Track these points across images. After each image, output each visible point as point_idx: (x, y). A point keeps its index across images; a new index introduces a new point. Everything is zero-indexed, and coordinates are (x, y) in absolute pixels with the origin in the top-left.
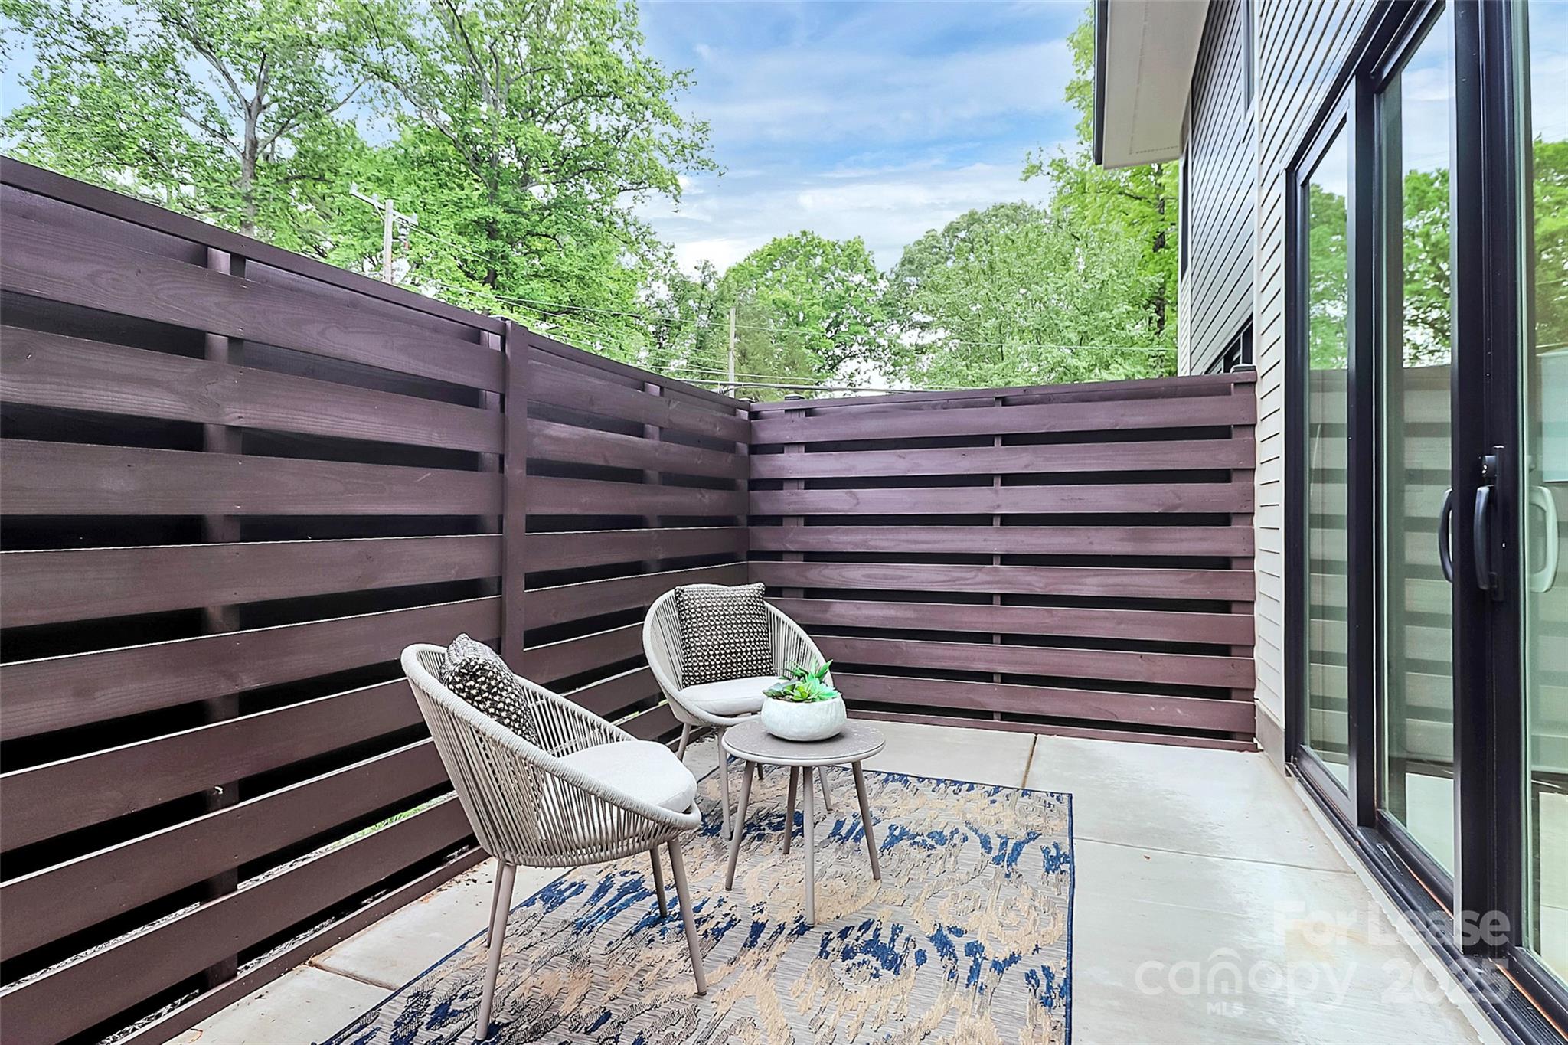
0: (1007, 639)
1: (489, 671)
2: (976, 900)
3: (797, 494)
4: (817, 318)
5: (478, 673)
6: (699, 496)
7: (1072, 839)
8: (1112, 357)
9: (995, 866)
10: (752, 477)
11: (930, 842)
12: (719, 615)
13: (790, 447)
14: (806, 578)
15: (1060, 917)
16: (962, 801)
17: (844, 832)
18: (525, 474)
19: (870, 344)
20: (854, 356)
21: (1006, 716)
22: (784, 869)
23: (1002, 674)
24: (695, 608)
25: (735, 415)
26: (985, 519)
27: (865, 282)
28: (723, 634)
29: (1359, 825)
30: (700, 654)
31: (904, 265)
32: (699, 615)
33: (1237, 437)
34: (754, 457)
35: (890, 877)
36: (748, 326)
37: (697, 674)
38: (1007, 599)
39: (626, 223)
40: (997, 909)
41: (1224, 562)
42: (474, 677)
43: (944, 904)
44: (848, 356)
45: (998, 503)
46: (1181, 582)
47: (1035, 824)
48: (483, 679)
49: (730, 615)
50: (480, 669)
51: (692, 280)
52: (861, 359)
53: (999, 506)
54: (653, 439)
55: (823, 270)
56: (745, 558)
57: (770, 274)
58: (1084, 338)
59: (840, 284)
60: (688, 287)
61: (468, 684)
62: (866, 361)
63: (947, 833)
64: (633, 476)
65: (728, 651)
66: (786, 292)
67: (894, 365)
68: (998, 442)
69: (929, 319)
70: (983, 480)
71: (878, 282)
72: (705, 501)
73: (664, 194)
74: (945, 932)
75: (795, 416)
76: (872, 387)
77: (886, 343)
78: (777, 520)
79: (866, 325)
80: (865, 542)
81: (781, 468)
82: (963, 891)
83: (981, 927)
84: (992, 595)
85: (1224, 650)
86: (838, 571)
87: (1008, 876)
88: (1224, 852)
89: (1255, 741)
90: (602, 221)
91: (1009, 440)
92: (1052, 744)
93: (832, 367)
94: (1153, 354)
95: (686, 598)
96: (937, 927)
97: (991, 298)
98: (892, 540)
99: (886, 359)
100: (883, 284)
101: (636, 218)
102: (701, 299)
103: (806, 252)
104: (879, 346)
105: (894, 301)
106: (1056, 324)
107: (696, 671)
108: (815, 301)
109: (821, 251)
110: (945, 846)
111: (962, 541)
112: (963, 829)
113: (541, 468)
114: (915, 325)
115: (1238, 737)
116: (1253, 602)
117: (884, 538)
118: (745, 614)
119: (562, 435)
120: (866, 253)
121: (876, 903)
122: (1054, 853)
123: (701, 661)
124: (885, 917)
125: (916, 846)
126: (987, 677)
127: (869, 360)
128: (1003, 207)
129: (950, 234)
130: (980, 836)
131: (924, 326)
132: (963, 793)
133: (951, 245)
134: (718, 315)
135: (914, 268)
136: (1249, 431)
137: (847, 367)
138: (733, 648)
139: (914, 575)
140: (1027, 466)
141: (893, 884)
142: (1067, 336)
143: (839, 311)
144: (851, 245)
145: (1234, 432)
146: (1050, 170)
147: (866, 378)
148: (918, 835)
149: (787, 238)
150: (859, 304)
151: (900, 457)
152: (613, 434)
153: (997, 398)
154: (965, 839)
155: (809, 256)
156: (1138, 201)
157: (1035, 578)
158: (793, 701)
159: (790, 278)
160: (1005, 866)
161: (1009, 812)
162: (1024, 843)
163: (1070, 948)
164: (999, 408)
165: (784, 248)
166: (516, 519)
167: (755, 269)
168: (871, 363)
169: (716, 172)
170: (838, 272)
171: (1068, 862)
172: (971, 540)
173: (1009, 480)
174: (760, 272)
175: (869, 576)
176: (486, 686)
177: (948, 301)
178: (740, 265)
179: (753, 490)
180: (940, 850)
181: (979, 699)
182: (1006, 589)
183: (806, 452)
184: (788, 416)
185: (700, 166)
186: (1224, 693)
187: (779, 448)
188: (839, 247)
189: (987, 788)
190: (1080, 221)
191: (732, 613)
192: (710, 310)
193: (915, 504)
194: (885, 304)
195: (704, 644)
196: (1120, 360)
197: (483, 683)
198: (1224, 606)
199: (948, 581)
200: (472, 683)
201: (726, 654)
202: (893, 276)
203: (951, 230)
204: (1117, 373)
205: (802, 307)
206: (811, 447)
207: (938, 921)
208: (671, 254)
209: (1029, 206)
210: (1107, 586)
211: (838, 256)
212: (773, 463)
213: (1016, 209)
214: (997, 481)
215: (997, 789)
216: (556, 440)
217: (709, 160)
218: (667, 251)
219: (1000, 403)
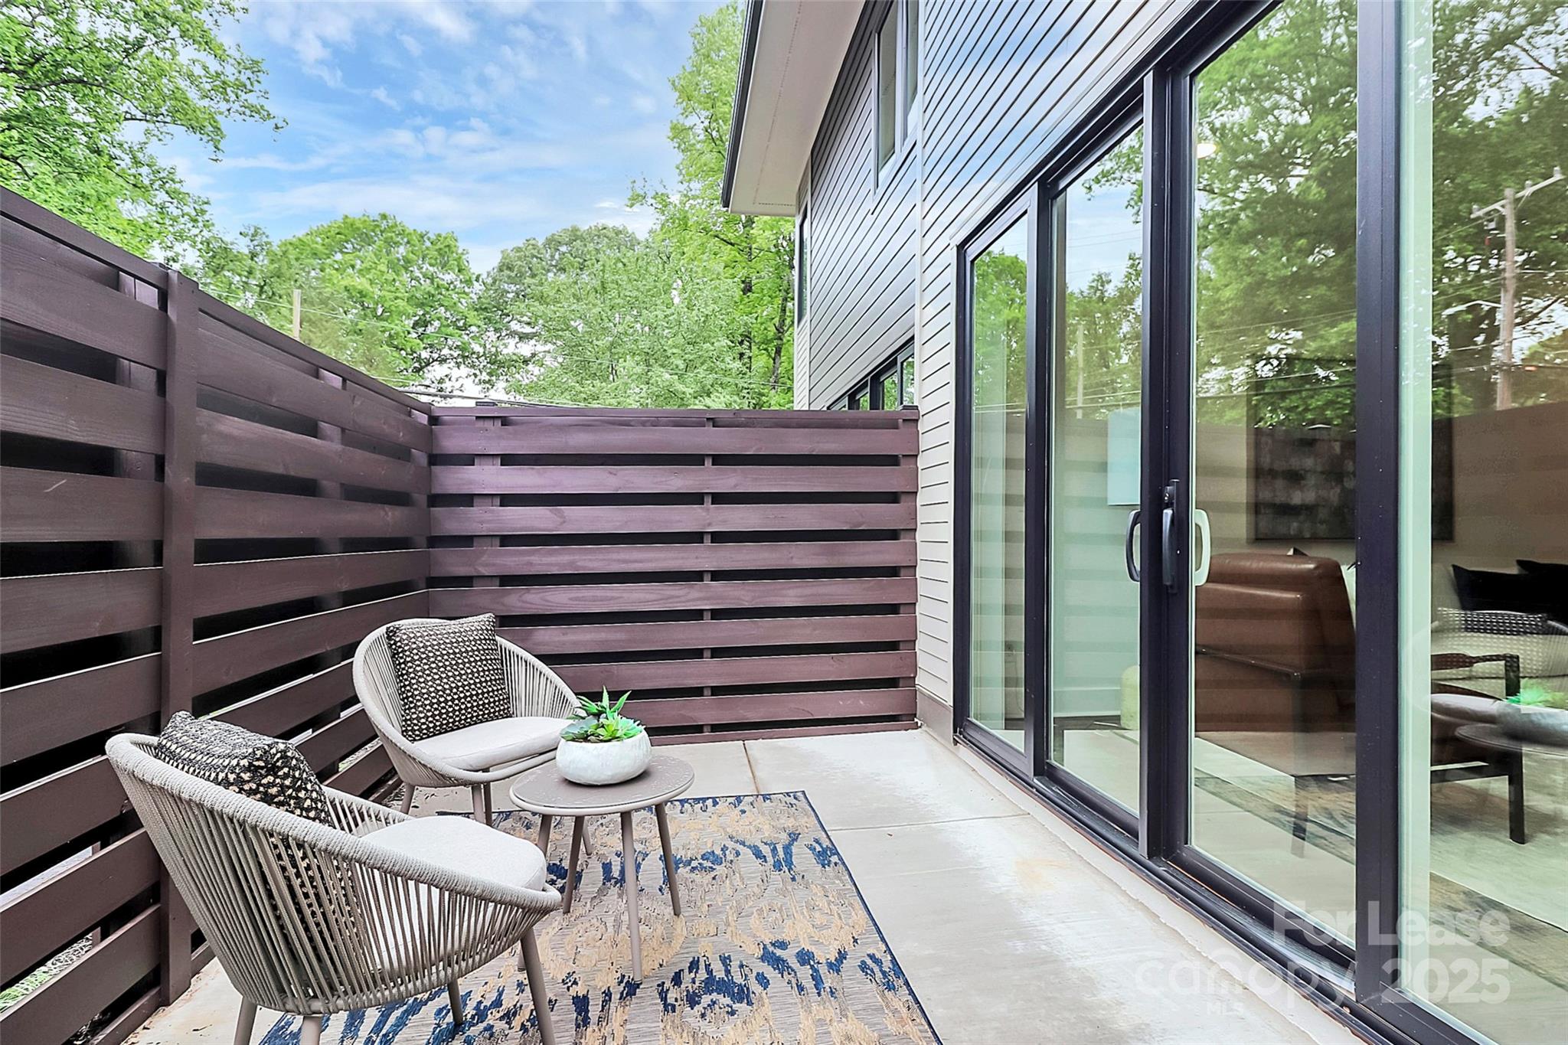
0: (717, 653)
1: (292, 758)
2: (781, 910)
3: (493, 511)
4: (401, 314)
5: (279, 764)
6: (382, 513)
7: (825, 831)
8: (712, 386)
9: (777, 873)
10: (433, 492)
11: (707, 864)
12: (448, 654)
13: (484, 460)
14: (503, 604)
15: (856, 904)
16: (714, 817)
17: (616, 873)
18: (194, 483)
19: (463, 349)
20: (445, 360)
21: (715, 728)
22: (575, 930)
23: (712, 687)
24: (418, 648)
25: (410, 416)
26: (696, 537)
27: (457, 283)
28: (454, 676)
29: (1035, 775)
30: (427, 702)
31: (502, 271)
32: (424, 656)
33: (905, 465)
34: (436, 469)
35: (689, 909)
36: (316, 312)
37: (424, 727)
38: (717, 614)
39: (137, 162)
40: (803, 913)
41: (893, 571)
42: (273, 770)
43: (754, 921)
44: (436, 360)
45: (708, 521)
46: (864, 589)
47: (790, 825)
48: (286, 770)
49: (461, 653)
50: (281, 758)
51: (235, 249)
52: (453, 364)
53: (709, 525)
54: (332, 441)
55: (408, 261)
56: (424, 585)
57: (339, 257)
58: (689, 366)
59: (428, 281)
60: (231, 256)
61: (264, 781)
62: (458, 367)
63: (718, 852)
64: (306, 488)
65: (462, 695)
66: (363, 280)
67: (490, 374)
68: (708, 462)
69: (528, 330)
70: (695, 498)
71: (473, 284)
72: (387, 519)
73: (198, 136)
74: (771, 949)
75: (488, 424)
76: (464, 394)
77: (481, 350)
78: (467, 540)
79: (459, 328)
80: (572, 564)
81: (471, 482)
82: (763, 904)
83: (799, 933)
84: (702, 611)
85: (893, 646)
86: (541, 595)
87: (793, 879)
88: (939, 817)
89: (916, 720)
90: (98, 152)
91: (719, 460)
92: (761, 747)
93: (417, 370)
94: (746, 385)
95: (405, 637)
96: (762, 946)
97: (603, 317)
98: (601, 560)
99: (481, 367)
100: (478, 287)
101: (151, 157)
102: (250, 273)
103: (386, 238)
104: (474, 353)
105: (490, 307)
106: (665, 350)
107: (424, 724)
108: (398, 294)
109: (406, 240)
110: (724, 865)
111: (674, 559)
112: (730, 844)
113: (213, 476)
114: (512, 334)
115: (904, 718)
116: (915, 604)
117: (594, 558)
118: (478, 650)
119: (236, 432)
120: (460, 251)
121: (692, 939)
122: (818, 848)
123: (429, 711)
124: (708, 950)
125: (696, 872)
126: (698, 691)
127: (462, 366)
128: (605, 228)
129: (552, 246)
130: (749, 847)
131: (523, 337)
132: (710, 809)
133: (552, 257)
134: (273, 294)
135: (513, 275)
136: (912, 460)
137: (437, 371)
138: (468, 691)
139: (625, 595)
140: (736, 486)
141: (696, 915)
142: (675, 362)
143: (428, 309)
144: (442, 239)
145: (902, 461)
146: (653, 201)
147: (457, 385)
148: (692, 859)
149: (363, 219)
150: (452, 304)
151: (611, 473)
152: (294, 435)
153: (708, 419)
154: (738, 854)
155: (391, 244)
156: (730, 246)
157: (743, 592)
158: (602, 741)
159: (366, 265)
160: (787, 871)
161: (761, 819)
162: (790, 844)
163: (879, 932)
164: (710, 429)
165: (358, 229)
166: (180, 545)
167: (319, 247)
168: (464, 370)
169: (271, 123)
170: (426, 266)
171: (834, 854)
172: (683, 558)
173: (719, 498)
174: (327, 252)
175: (576, 599)
176: (290, 780)
177: (558, 314)
178: (300, 240)
179: (433, 506)
180: (720, 870)
181: (690, 714)
182: (718, 604)
183: (502, 465)
184: (480, 424)
185: (248, 112)
186: (892, 683)
187: (469, 460)
188: (429, 239)
189: (730, 800)
190: (679, 256)
191: (463, 650)
192: (262, 287)
193: (626, 522)
194: (481, 309)
195: (432, 689)
196: (720, 389)
197: (286, 776)
198: (893, 609)
199: (661, 599)
200: (271, 779)
201: (459, 699)
202: (490, 281)
203: (553, 243)
204: (718, 402)
205: (381, 300)
206: (508, 460)
207: (759, 940)
208: (203, 212)
209: (630, 232)
210: (806, 596)
211: (427, 248)
212: (460, 476)
213: (618, 233)
214: (708, 500)
215: (739, 799)
216: (228, 438)
217: (262, 107)
218: (197, 207)
219: (711, 424)
